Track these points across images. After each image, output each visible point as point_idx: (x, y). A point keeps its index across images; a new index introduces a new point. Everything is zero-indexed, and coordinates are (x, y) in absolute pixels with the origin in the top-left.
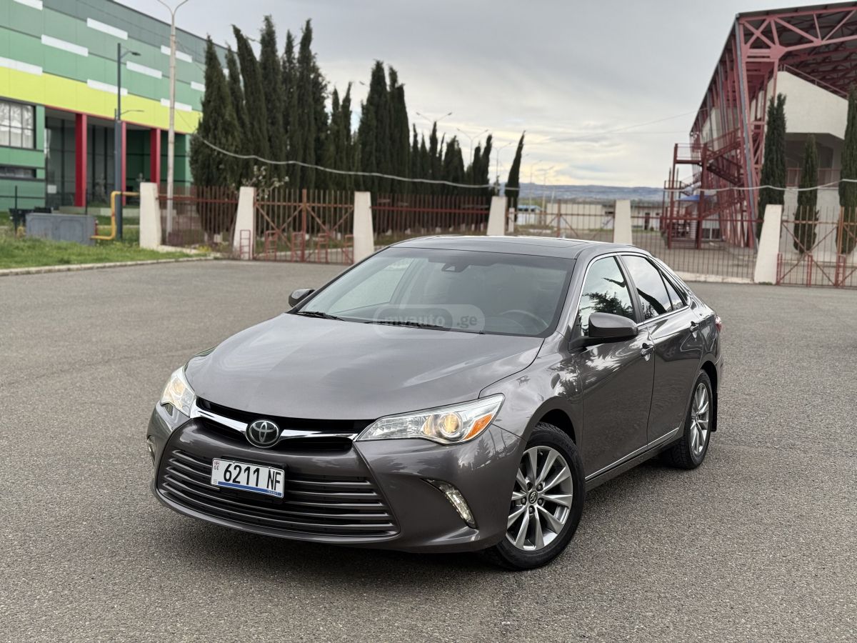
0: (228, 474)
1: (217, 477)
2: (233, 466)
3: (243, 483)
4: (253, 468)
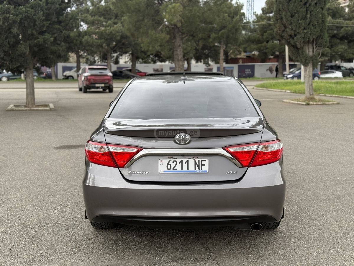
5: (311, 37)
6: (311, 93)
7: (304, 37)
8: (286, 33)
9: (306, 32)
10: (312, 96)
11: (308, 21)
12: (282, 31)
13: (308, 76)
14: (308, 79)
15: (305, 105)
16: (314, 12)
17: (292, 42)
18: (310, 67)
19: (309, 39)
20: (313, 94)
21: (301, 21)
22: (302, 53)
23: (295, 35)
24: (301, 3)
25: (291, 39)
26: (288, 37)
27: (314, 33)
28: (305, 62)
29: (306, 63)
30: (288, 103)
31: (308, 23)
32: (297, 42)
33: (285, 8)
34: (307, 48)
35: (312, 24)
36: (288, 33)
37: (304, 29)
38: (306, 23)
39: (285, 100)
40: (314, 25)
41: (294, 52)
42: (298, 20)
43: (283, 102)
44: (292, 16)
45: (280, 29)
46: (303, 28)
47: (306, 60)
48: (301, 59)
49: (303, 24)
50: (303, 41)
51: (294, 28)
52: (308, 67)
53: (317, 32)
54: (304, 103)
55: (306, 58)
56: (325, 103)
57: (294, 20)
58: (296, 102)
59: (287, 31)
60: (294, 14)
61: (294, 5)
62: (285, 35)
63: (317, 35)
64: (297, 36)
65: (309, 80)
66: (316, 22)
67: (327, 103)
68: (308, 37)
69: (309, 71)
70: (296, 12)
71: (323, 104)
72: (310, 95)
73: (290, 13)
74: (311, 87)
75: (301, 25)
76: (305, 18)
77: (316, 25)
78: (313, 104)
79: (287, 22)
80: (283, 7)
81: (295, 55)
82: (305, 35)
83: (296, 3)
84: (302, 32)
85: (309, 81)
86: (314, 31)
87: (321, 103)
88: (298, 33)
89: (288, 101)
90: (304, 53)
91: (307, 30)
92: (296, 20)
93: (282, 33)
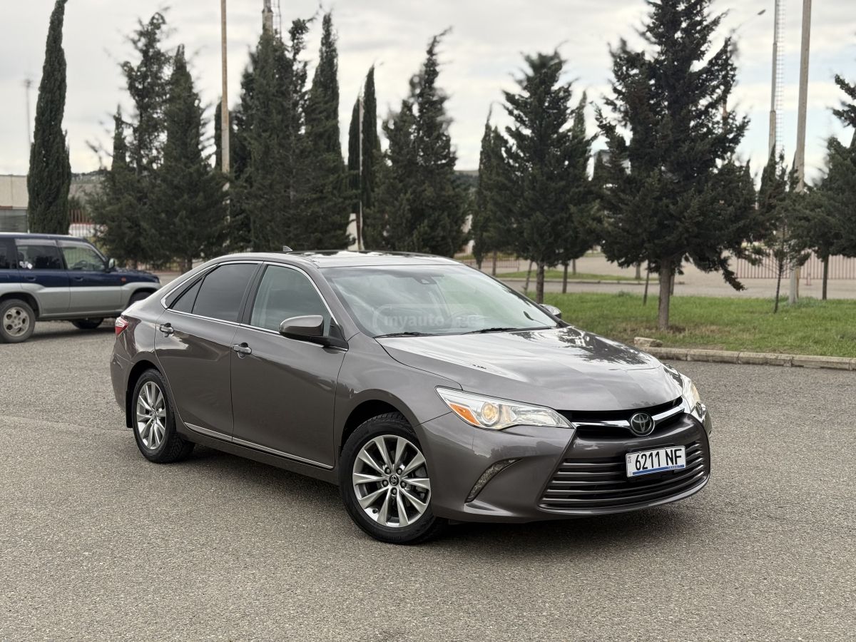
0: (638, 463)
1: (631, 470)
2: (640, 456)
3: (650, 468)
4: (654, 452)
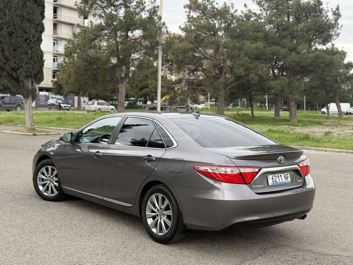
5: (33, 72)
6: (32, 124)
7: (27, 71)
8: (8, 66)
9: (29, 67)
10: (33, 127)
11: (29, 56)
12: (3, 63)
13: (29, 108)
14: (28, 110)
15: (33, 135)
16: (34, 49)
17: (14, 74)
18: (30, 100)
19: (31, 73)
20: (33, 126)
21: (23, 56)
22: (23, 86)
23: (18, 69)
24: (23, 39)
25: (13, 72)
26: (10, 70)
27: (35, 68)
28: (27, 94)
29: (27, 96)
30: (10, 133)
31: (29, 58)
32: (20, 75)
33: (6, 41)
34: (27, 81)
35: (33, 59)
36: (11, 66)
37: (26, 64)
38: (28, 58)
39: (4, 131)
40: (34, 61)
41: (14, 84)
42: (21, 55)
43: (3, 133)
44: (15, 50)
45: (2, 61)
46: (25, 62)
47: (27, 93)
48: (23, 92)
49: (25, 59)
50: (25, 75)
51: (18, 62)
52: (29, 99)
53: (38, 67)
54: (32, 134)
55: (28, 90)
56: (48, 133)
57: (17, 54)
58: (21, 133)
59: (9, 64)
60: (16, 48)
61: (16, 40)
62: (7, 68)
63: (38, 70)
64: (20, 70)
65: (30, 111)
66: (36, 58)
67: (50, 133)
68: (30, 72)
69: (29, 104)
70: (18, 46)
71: (47, 135)
72: (31, 126)
73: (13, 47)
74: (31, 118)
75: (24, 60)
76: (26, 54)
77: (36, 61)
78: (39, 135)
79: (10, 55)
80: (5, 40)
81: (16, 87)
82: (27, 69)
83: (18, 38)
84: (24, 66)
85: (30, 113)
86: (35, 67)
87: (45, 133)
88: (21, 66)
89: (9, 132)
90: (25, 86)
91: (29, 65)
92: (19, 54)
93: (3, 65)
